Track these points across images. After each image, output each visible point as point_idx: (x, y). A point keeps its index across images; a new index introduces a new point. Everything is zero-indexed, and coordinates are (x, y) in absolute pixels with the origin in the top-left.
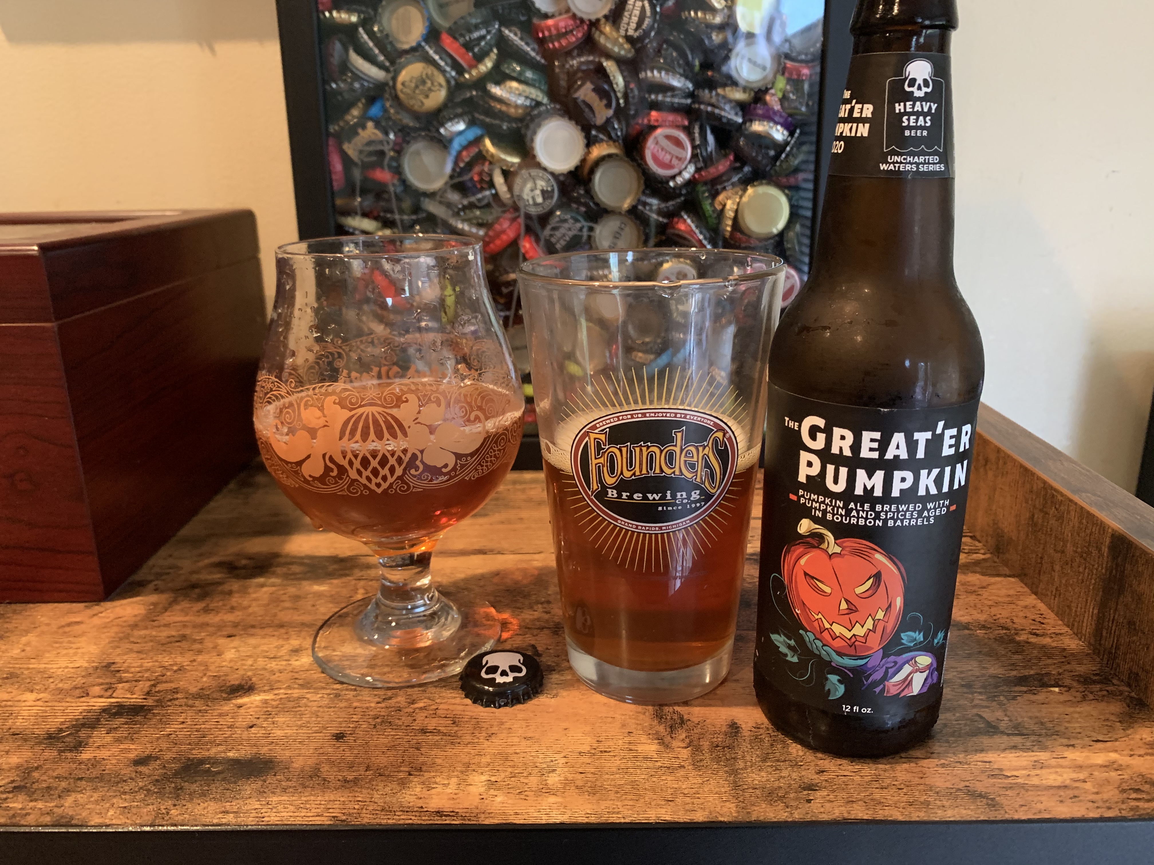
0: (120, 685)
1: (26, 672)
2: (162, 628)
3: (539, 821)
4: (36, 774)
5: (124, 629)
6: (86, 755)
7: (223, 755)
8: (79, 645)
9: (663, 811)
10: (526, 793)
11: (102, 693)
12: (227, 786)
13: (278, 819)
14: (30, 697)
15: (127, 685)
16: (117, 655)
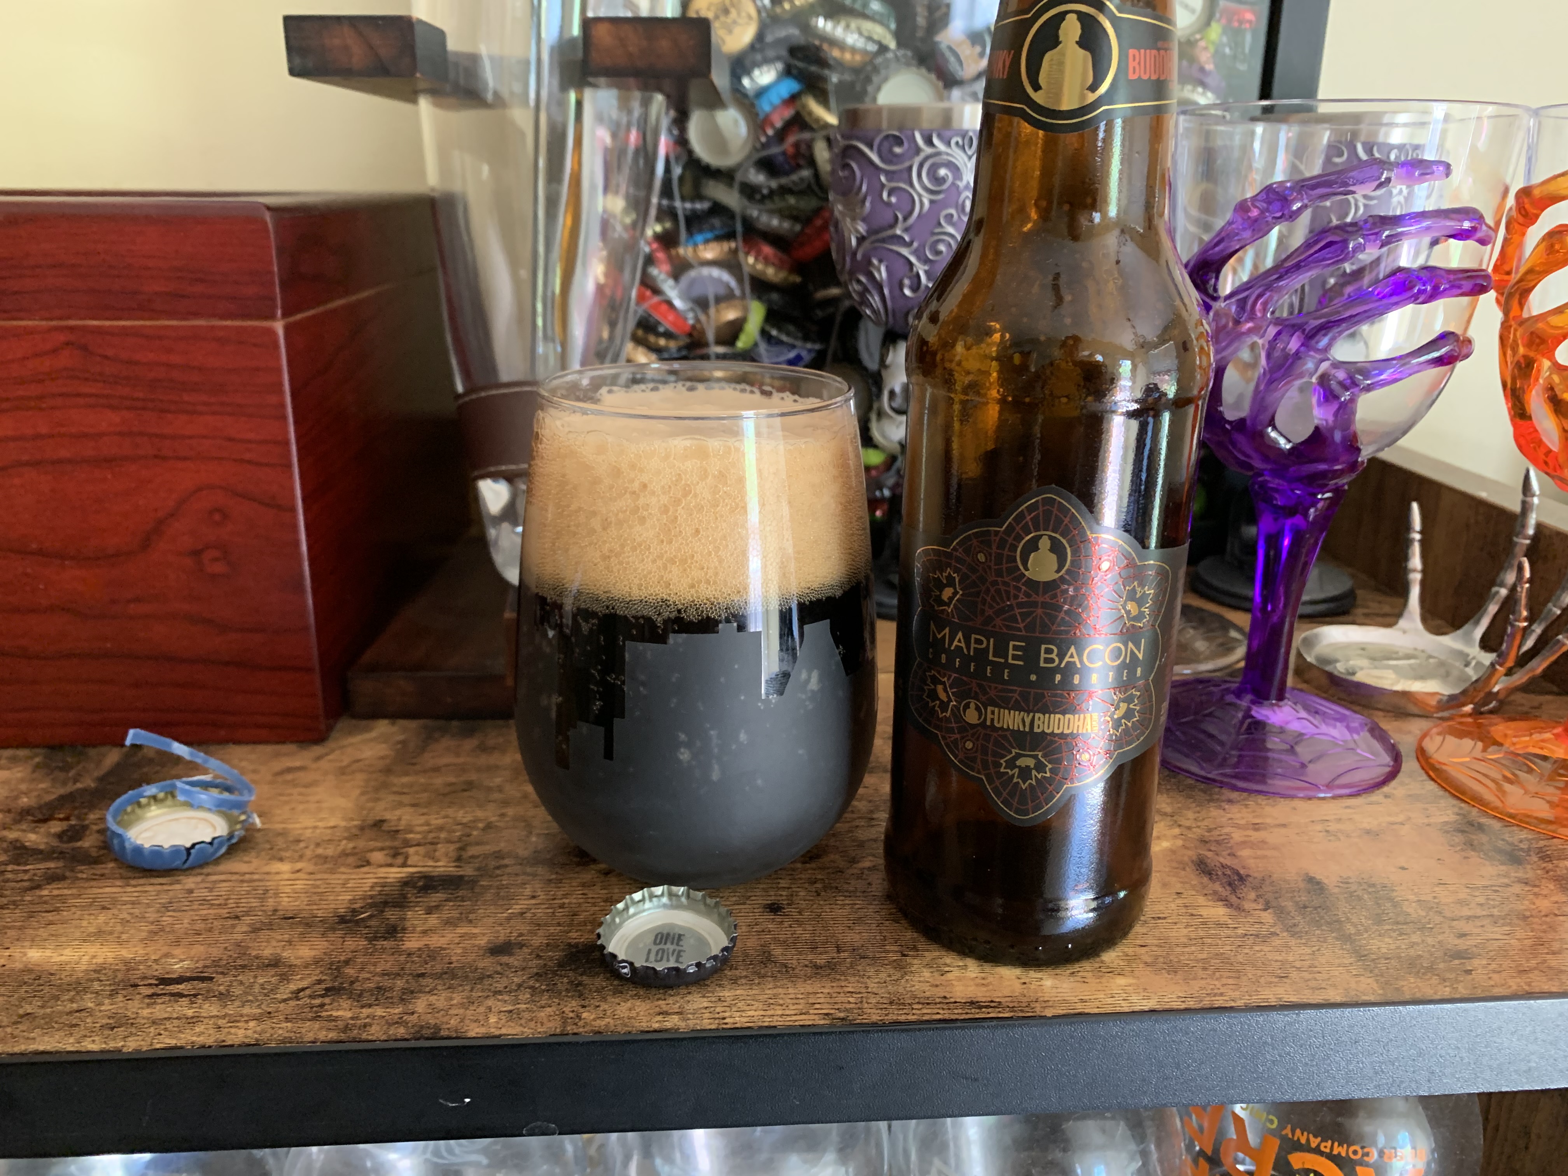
2: (431, 774)
4: (349, 971)
5: (374, 776)
8: (317, 797)
9: (1281, 990)
11: (389, 860)
14: (283, 867)
15: (421, 849)
16: (383, 810)
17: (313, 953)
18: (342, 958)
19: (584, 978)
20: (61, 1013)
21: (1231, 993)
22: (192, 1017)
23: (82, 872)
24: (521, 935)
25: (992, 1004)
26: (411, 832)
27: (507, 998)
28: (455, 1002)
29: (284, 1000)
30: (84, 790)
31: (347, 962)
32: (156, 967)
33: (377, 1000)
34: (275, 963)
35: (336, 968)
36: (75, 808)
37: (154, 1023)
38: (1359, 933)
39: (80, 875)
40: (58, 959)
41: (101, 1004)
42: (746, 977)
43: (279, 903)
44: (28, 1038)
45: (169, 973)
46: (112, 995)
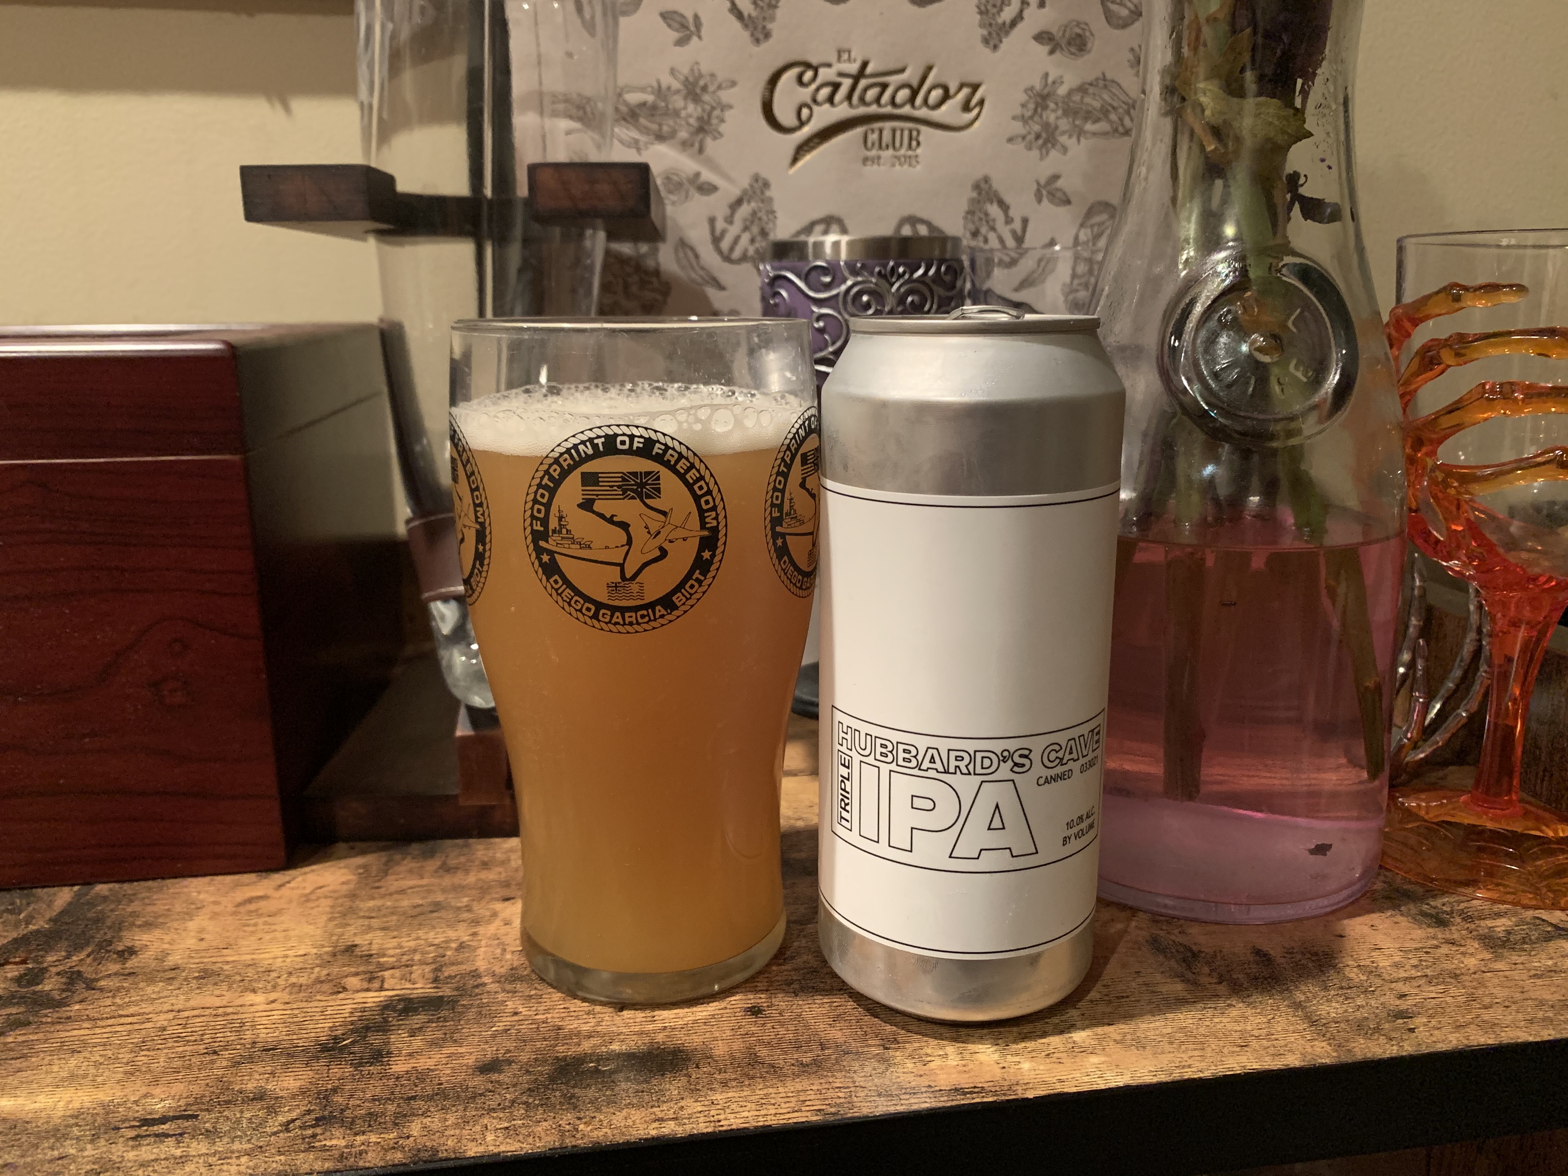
0: (387, 974)
1: (226, 967)
2: (396, 896)
3: (1095, 1087)
4: (338, 1099)
5: (340, 901)
6: (399, 1067)
7: (604, 1049)
8: (284, 926)
9: (1243, 1059)
10: (1055, 1055)
11: (365, 985)
12: (640, 1088)
13: (742, 1120)
14: (259, 998)
15: (397, 973)
16: (352, 934)
17: (298, 1083)
18: (330, 1087)
19: (576, 1090)
20: (42, 1162)
21: (1198, 1064)
22: (181, 1157)
23: (46, 1016)
24: (509, 1051)
25: (976, 1090)
26: (384, 955)
27: (501, 1115)
28: (450, 1122)
29: (275, 1134)
30: (38, 931)
31: (335, 1090)
32: (137, 1108)
33: (370, 1126)
34: (260, 1096)
35: (325, 1097)
36: (30, 952)
37: (142, 1165)
38: (1308, 1000)
39: (44, 1020)
40: (33, 1106)
41: (82, 1150)
42: (735, 1079)
43: (258, 1035)
45: (150, 1114)
46: (92, 1141)
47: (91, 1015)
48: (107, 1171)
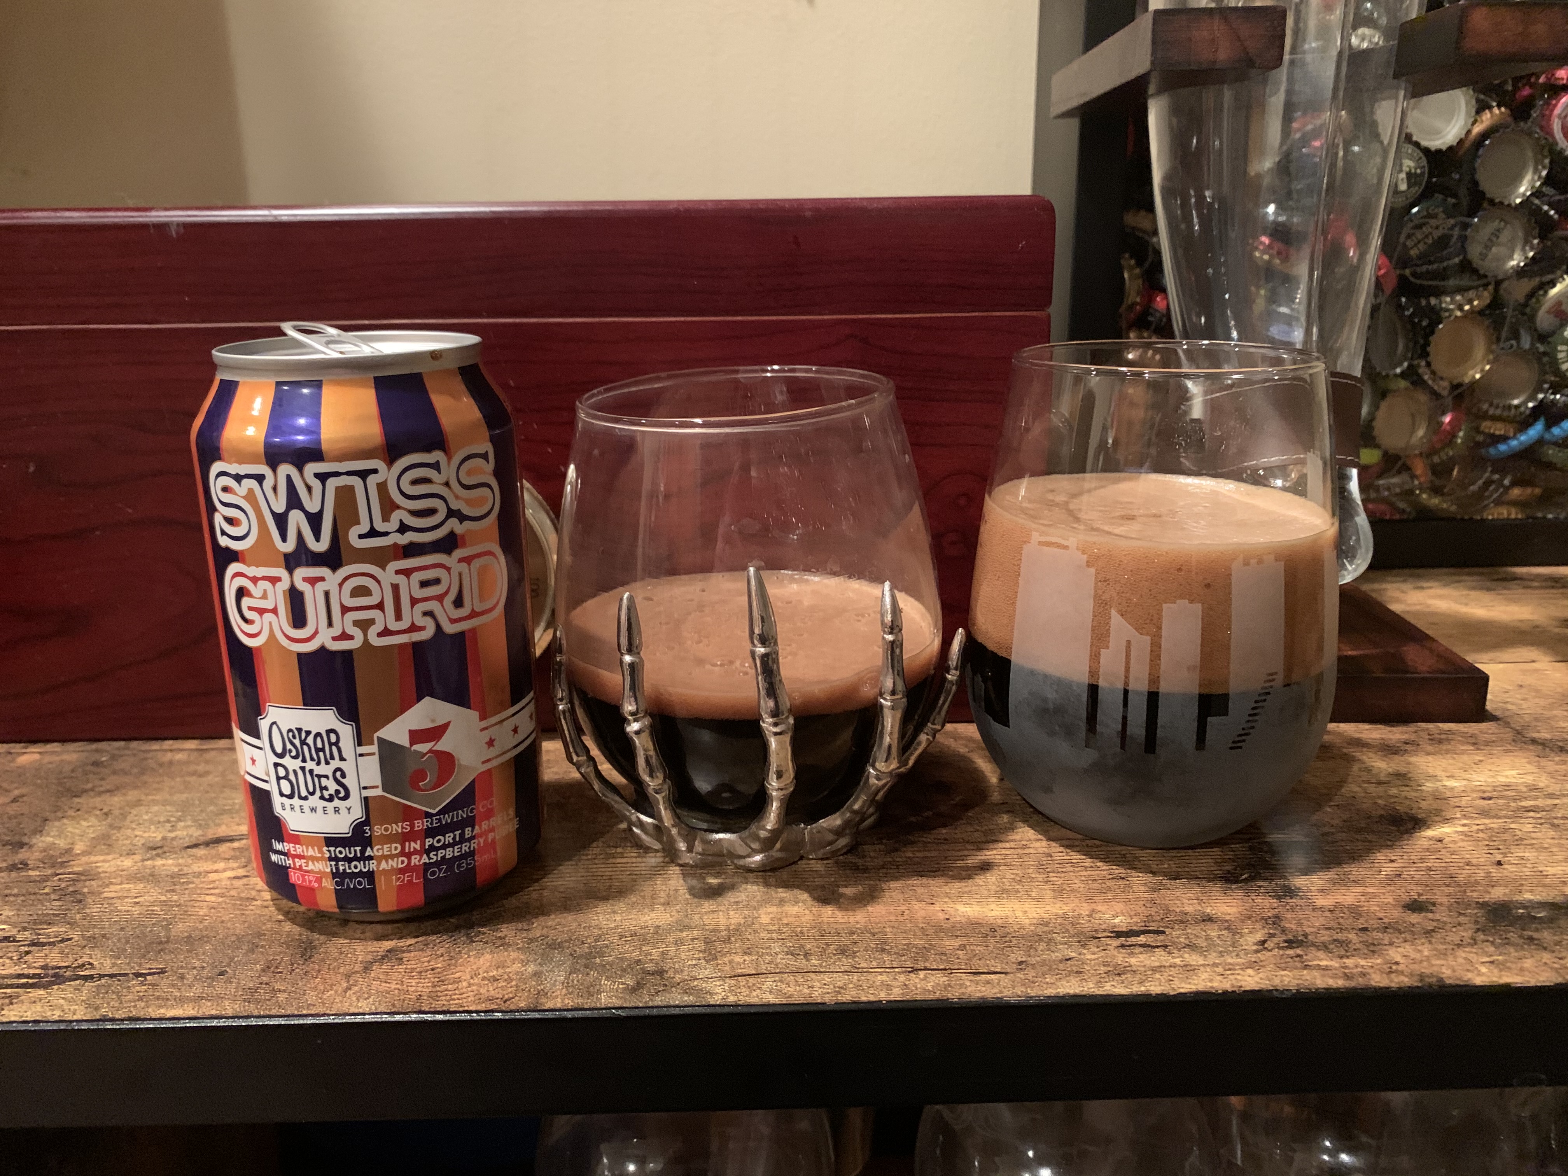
4: (1289, 925)
6: (1321, 901)
7: (1519, 898)
17: (1234, 910)
18: (1269, 914)
19: (1530, 933)
20: (1053, 961)
22: (1186, 966)
23: (923, 837)
24: (1420, 895)
27: (1474, 950)
28: (1426, 953)
29: (1257, 951)
31: (1277, 917)
32: (1097, 921)
33: (1347, 951)
34: (1208, 919)
35: (1274, 923)
37: (1153, 970)
39: (924, 840)
40: (993, 914)
41: (1082, 953)
44: (1047, 983)
45: (1115, 927)
46: (1084, 946)
47: (966, 839)
48: (1124, 974)
